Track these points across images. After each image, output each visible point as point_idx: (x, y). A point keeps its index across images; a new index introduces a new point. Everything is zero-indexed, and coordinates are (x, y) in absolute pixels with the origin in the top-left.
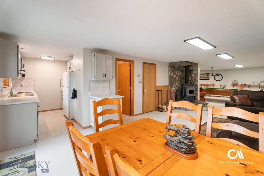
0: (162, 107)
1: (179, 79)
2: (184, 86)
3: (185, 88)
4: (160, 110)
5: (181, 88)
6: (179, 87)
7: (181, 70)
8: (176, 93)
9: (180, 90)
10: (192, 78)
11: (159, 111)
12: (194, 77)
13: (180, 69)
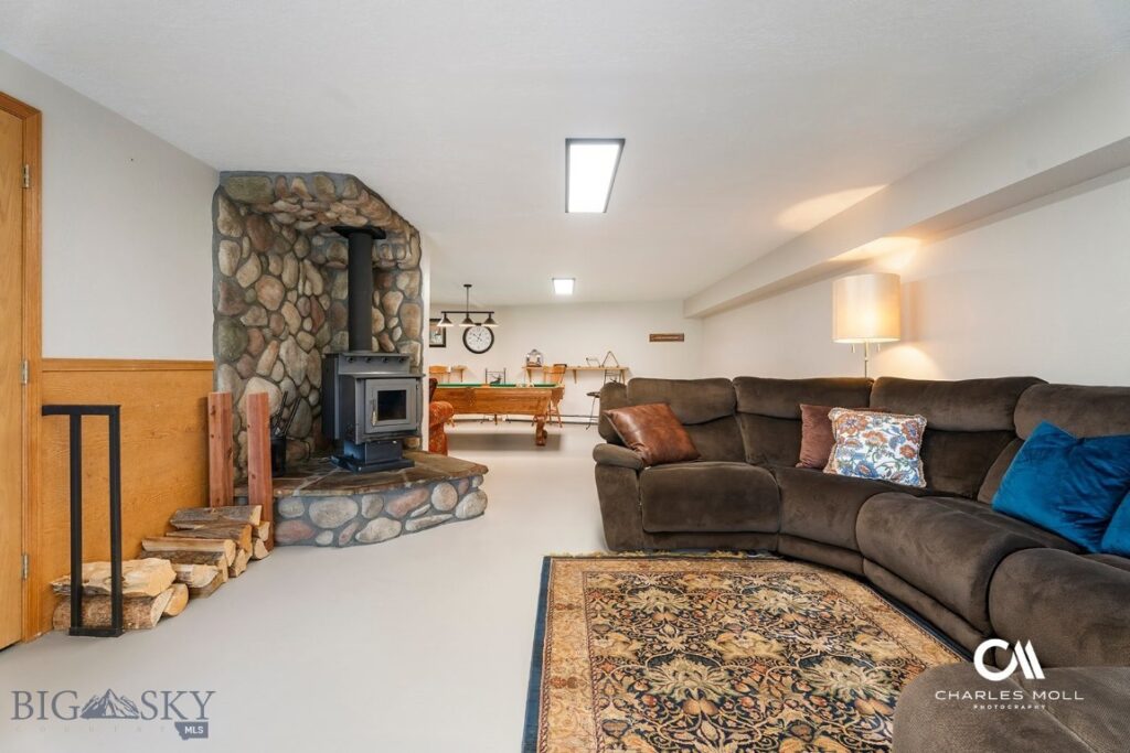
0: (116, 577)
1: (303, 318)
2: (343, 369)
3: (348, 381)
4: (97, 613)
5: (317, 382)
6: (306, 377)
7: (321, 259)
8: (275, 421)
9: (313, 398)
10: (388, 317)
11: (79, 628)
12: (398, 315)
13: (310, 247)
